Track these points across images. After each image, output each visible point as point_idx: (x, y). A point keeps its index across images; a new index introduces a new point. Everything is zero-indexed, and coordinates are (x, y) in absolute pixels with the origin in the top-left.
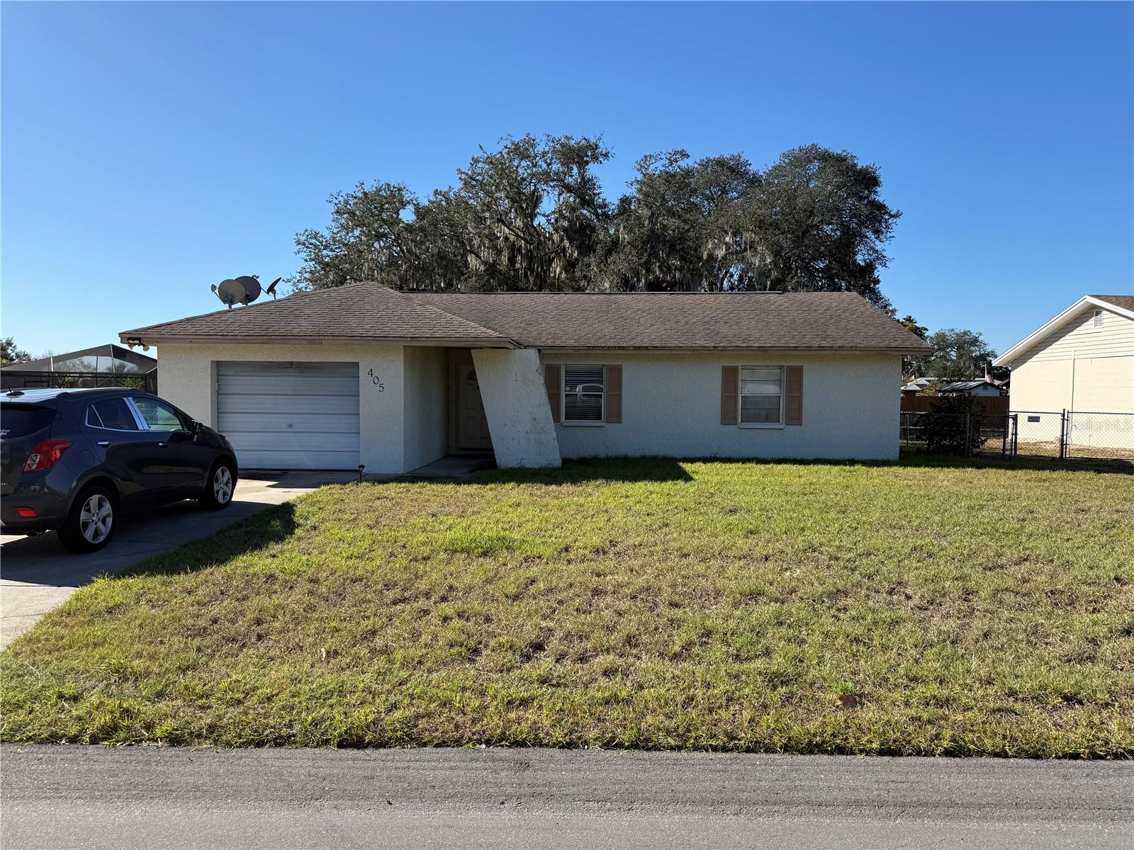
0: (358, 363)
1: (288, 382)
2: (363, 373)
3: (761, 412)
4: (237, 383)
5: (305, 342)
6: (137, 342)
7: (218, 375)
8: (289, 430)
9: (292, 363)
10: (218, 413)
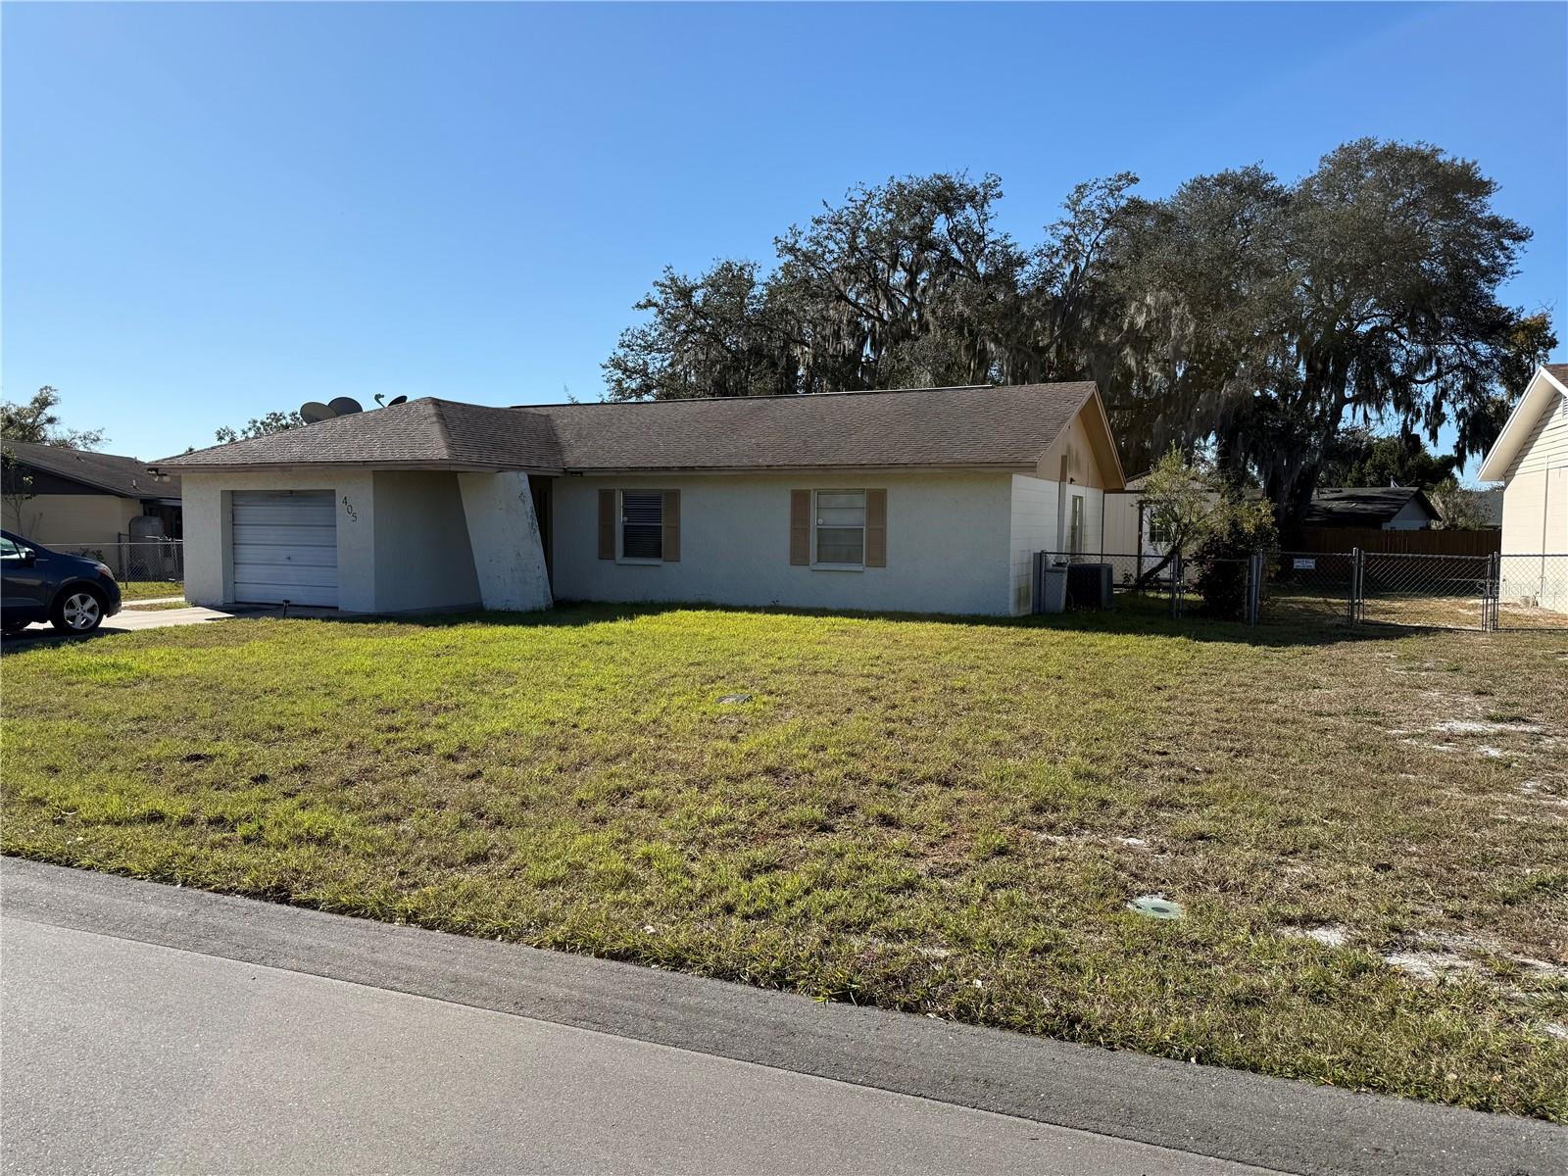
0: (334, 490)
1: (284, 512)
2: (339, 501)
3: (840, 547)
4: (249, 513)
5: (277, 469)
6: (154, 472)
7: (233, 505)
8: (288, 562)
9: (291, 492)
10: (234, 544)
